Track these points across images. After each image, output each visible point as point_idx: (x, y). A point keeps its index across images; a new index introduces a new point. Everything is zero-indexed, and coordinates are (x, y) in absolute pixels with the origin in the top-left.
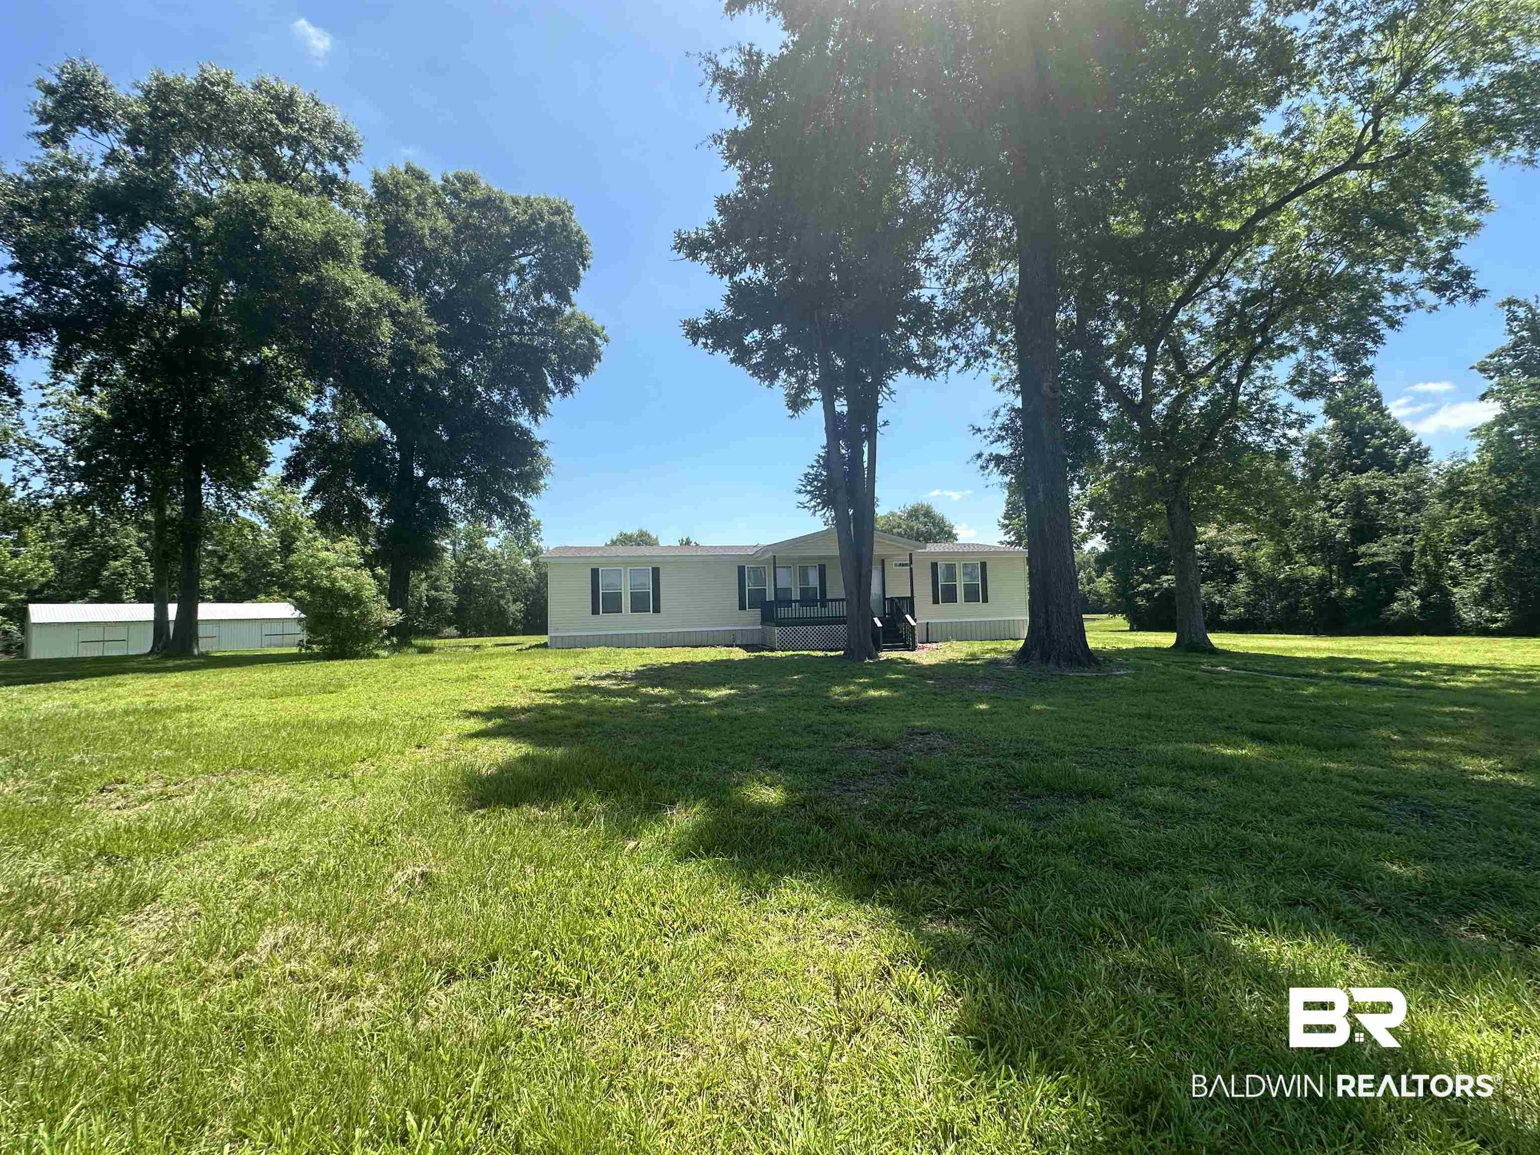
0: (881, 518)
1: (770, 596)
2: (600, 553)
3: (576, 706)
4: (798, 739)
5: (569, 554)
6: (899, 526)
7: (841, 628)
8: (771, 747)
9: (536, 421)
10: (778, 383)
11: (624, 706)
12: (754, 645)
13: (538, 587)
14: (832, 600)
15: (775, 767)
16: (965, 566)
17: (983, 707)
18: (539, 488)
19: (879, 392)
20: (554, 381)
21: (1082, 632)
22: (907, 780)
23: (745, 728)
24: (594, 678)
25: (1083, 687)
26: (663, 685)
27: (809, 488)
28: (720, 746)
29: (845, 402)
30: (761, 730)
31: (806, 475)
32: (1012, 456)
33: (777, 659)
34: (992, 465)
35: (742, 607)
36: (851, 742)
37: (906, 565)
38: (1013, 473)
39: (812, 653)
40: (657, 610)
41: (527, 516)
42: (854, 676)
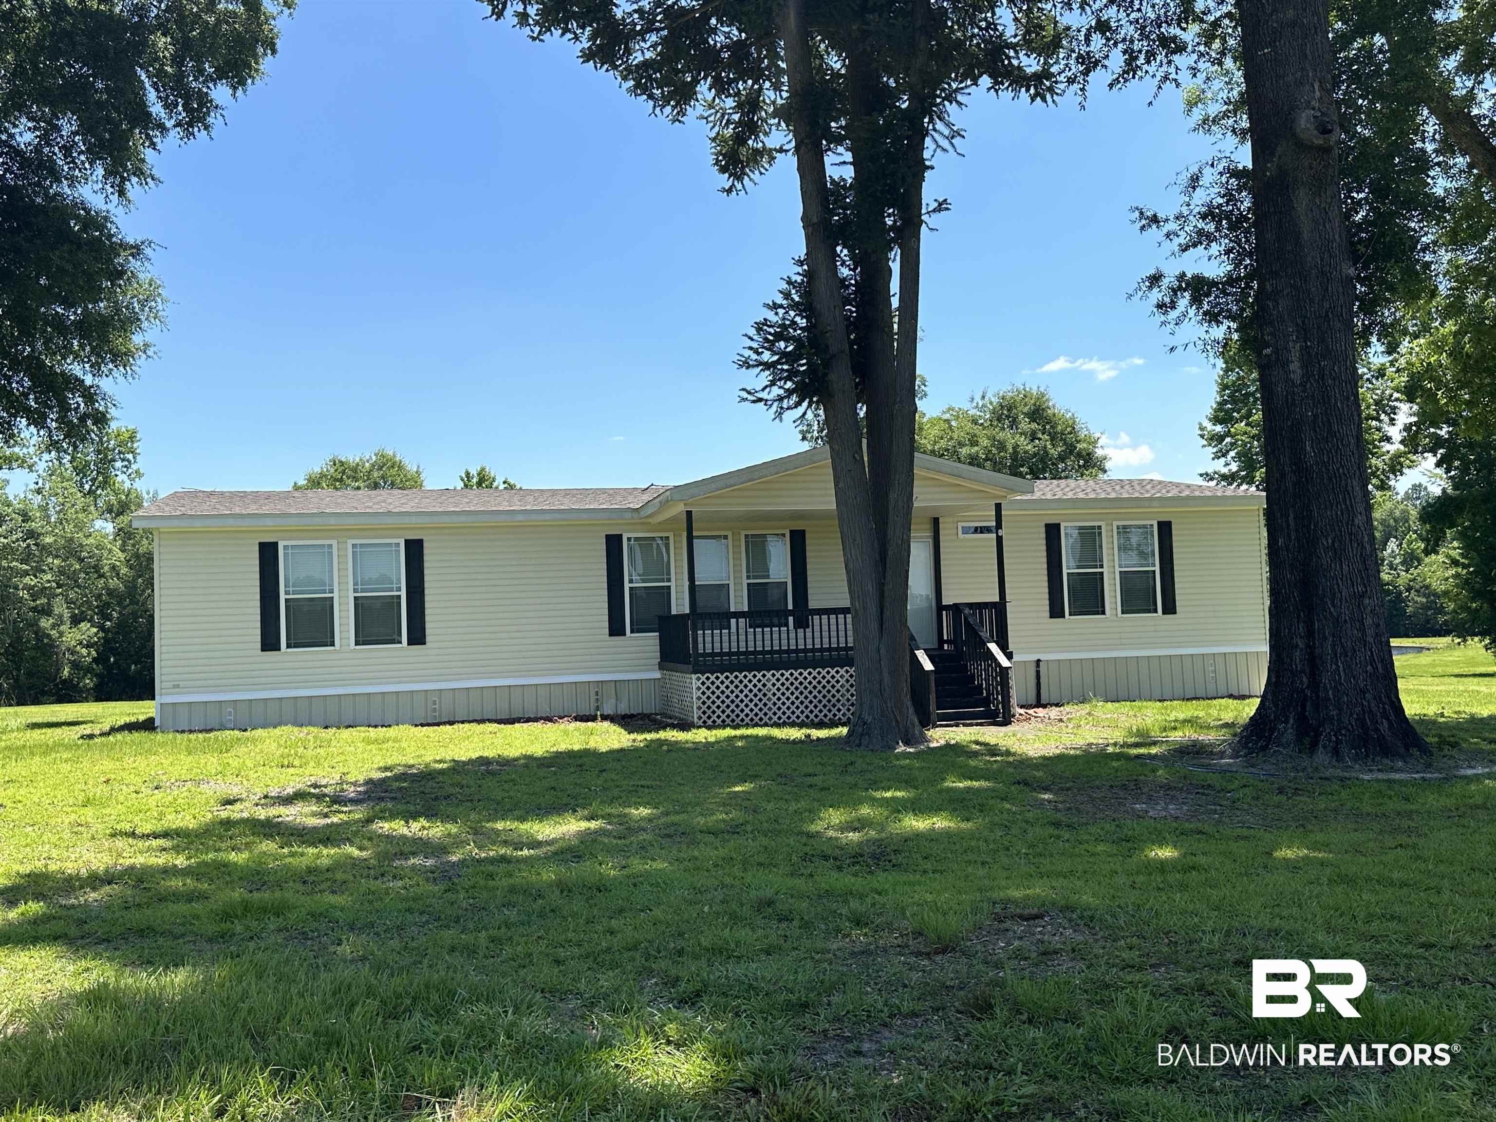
0: (933, 422)
1: (680, 604)
2: (281, 507)
3: (223, 867)
4: (743, 933)
5: (205, 509)
6: (974, 443)
7: (842, 675)
8: (680, 953)
9: (122, 193)
10: (695, 110)
11: (337, 865)
12: (643, 716)
13: (131, 587)
14: (820, 612)
15: (689, 1001)
16: (1124, 531)
17: (1166, 853)
18: (128, 353)
19: (924, 133)
20: (164, 100)
21: (1389, 679)
22: (991, 1027)
23: (621, 911)
24: (268, 800)
25: (1393, 805)
26: (431, 814)
27: (767, 356)
28: (561, 953)
29: (848, 157)
30: (657, 912)
31: (759, 327)
32: (1231, 280)
33: (697, 748)
34: (1184, 301)
35: (616, 629)
36: (860, 937)
37: (987, 530)
38: (1232, 317)
39: (777, 733)
40: (417, 637)
41: (101, 419)
42: (875, 785)
